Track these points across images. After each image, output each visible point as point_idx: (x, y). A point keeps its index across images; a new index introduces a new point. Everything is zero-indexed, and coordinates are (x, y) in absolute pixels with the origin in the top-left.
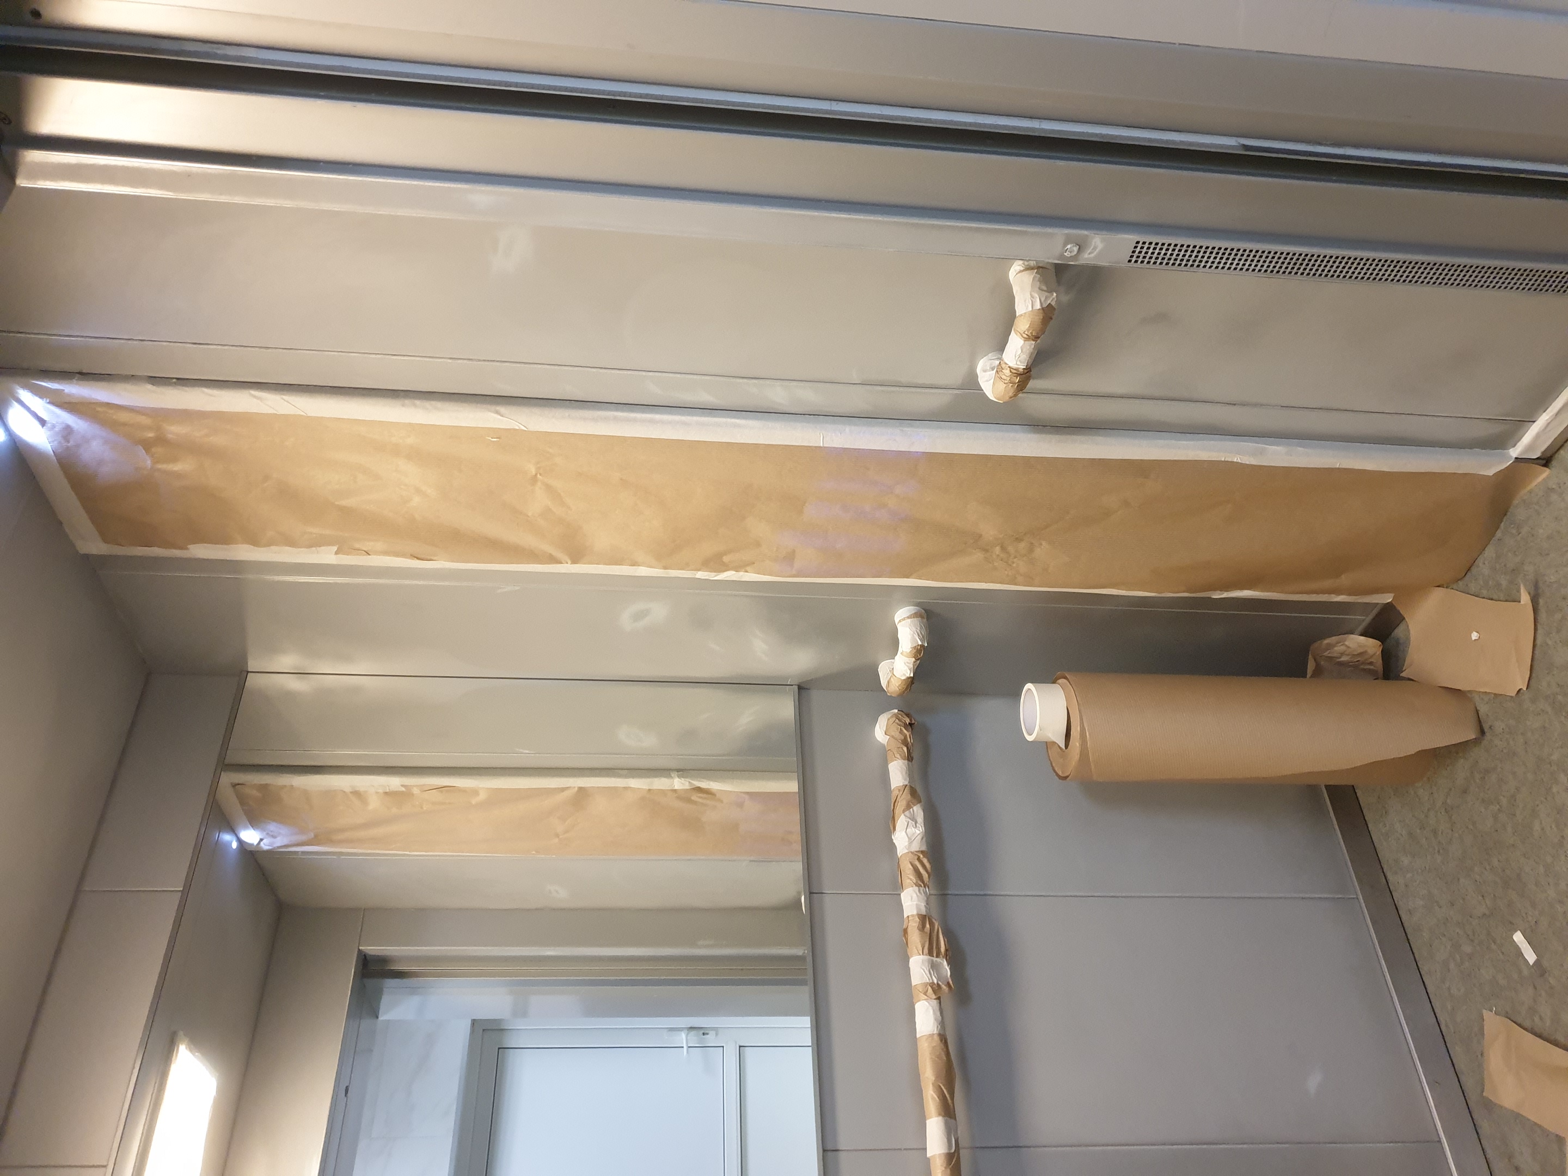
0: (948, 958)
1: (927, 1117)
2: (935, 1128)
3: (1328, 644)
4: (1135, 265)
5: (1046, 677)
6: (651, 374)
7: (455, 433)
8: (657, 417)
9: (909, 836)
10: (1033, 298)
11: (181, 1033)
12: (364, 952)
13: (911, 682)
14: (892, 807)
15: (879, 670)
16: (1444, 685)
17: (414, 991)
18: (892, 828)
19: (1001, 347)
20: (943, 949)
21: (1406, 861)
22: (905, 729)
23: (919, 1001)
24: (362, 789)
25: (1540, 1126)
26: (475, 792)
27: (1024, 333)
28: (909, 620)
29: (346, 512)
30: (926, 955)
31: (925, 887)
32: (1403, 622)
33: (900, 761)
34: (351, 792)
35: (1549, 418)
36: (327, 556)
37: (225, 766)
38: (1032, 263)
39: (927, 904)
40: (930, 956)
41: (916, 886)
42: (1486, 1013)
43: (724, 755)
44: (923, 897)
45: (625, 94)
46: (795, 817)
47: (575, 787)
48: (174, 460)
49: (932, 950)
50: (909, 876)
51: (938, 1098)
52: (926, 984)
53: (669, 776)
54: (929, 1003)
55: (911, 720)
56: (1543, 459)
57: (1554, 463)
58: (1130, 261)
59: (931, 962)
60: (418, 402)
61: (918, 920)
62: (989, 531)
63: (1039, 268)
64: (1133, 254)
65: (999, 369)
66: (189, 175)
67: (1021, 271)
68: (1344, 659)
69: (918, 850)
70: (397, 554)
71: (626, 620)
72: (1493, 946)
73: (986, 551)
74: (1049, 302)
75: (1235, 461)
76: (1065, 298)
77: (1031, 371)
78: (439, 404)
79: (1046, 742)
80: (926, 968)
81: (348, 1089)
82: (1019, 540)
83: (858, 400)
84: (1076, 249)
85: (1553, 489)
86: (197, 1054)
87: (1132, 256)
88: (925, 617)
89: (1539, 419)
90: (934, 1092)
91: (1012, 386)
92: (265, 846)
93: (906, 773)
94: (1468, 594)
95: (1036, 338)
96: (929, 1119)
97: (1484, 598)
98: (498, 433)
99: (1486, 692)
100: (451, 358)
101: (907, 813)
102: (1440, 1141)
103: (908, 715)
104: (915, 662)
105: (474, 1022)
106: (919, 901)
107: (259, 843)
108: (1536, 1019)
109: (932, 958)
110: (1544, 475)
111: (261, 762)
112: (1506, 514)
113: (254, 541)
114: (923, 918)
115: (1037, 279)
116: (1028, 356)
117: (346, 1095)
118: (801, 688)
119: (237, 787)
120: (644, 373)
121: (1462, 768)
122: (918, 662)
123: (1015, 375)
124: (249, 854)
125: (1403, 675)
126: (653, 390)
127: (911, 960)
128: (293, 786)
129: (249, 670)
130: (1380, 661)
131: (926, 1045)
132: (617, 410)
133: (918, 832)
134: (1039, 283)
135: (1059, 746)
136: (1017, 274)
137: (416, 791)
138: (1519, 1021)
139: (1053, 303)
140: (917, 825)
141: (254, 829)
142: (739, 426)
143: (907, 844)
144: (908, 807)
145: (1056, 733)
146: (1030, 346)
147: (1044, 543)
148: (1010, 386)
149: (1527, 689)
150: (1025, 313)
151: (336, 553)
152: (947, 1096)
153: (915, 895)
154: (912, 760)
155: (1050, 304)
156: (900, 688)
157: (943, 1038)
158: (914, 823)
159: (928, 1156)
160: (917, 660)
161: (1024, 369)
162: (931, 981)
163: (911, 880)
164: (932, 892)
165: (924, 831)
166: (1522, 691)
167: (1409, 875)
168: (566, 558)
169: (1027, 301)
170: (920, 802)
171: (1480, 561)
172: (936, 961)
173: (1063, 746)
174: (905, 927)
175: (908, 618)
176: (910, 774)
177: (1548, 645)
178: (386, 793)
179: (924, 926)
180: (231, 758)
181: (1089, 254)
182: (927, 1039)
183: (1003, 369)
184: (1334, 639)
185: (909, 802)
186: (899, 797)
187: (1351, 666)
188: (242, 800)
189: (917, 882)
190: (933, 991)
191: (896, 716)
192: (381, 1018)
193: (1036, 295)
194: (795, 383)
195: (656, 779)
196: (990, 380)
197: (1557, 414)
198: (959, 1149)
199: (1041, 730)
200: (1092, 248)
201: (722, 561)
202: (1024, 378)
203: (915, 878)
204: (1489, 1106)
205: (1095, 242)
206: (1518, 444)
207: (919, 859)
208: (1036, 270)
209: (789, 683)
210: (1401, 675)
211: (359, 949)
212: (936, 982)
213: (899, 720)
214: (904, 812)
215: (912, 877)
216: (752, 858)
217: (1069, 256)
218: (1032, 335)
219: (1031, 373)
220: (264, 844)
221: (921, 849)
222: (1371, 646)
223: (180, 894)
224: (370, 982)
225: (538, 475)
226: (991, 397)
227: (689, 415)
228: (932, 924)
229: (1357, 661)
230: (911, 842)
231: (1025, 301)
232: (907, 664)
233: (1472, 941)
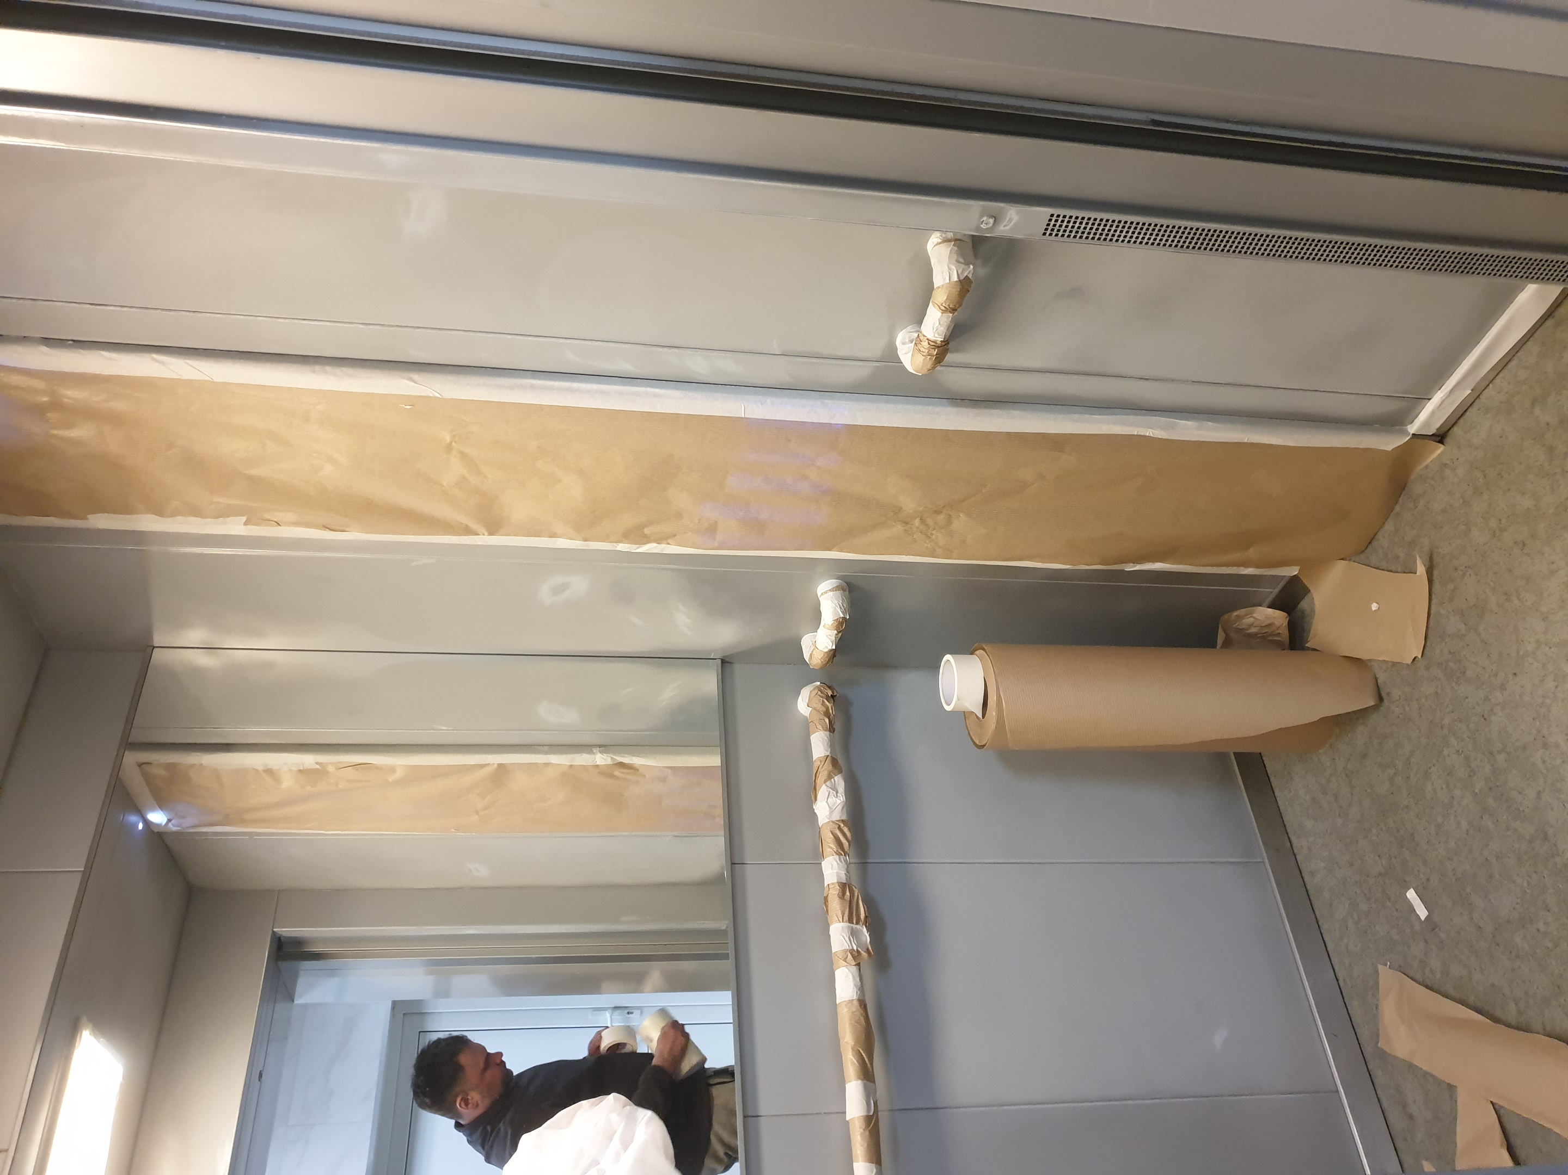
0: (867, 925)
1: (846, 1081)
2: (854, 1091)
3: (1238, 616)
4: (1050, 238)
5: (964, 648)
6: (568, 341)
7: (367, 400)
8: (575, 385)
9: (830, 806)
10: (950, 270)
11: (84, 1019)
12: (278, 934)
13: (833, 654)
14: (814, 778)
15: (801, 643)
16: (1345, 655)
17: (332, 972)
18: (813, 798)
19: (919, 321)
20: (862, 916)
21: (1309, 824)
22: (828, 701)
23: (839, 967)
24: (275, 768)
25: (1432, 1076)
26: (392, 769)
27: (942, 305)
28: (831, 593)
29: (255, 483)
30: (846, 922)
31: (845, 855)
32: (1309, 595)
33: (821, 732)
34: (264, 771)
35: (1443, 396)
36: (236, 527)
37: (129, 744)
38: (950, 235)
39: (848, 872)
40: (849, 923)
41: (837, 854)
42: (1380, 967)
43: (646, 730)
44: (844, 865)
45: (539, 53)
46: (716, 788)
47: (494, 764)
48: (70, 426)
49: (852, 917)
50: (829, 845)
51: (857, 1061)
52: (845, 951)
53: (591, 752)
54: (848, 969)
55: (833, 693)
56: (1439, 436)
57: (1448, 440)
58: (1044, 234)
59: (850, 928)
60: (328, 368)
61: (839, 888)
62: (909, 504)
63: (956, 240)
64: (1047, 227)
65: (918, 342)
66: (82, 126)
67: (940, 243)
68: (1253, 630)
69: (838, 819)
70: (308, 525)
71: (544, 593)
72: (1388, 904)
73: (907, 523)
74: (965, 274)
75: (1147, 435)
76: (982, 272)
77: (948, 343)
78: (350, 371)
79: (964, 712)
80: (846, 935)
81: (262, 1074)
82: (938, 512)
83: (780, 371)
84: (991, 221)
85: (1447, 464)
86: (102, 1040)
87: (1046, 229)
88: (847, 590)
89: (1435, 396)
90: (854, 1057)
91: (930, 358)
92: (173, 828)
93: (828, 744)
94: (1369, 566)
95: (953, 310)
96: (848, 1082)
97: (1383, 570)
98: (412, 400)
99: (1384, 660)
100: (362, 324)
101: (828, 783)
102: (1337, 1091)
103: (830, 687)
104: (837, 635)
105: (395, 1004)
106: (839, 869)
107: (167, 823)
108: (1427, 972)
109: (852, 925)
110: (1439, 451)
111: (169, 740)
112: (1404, 489)
113: (159, 511)
114: (843, 886)
115: (954, 251)
116: (946, 329)
117: (259, 1080)
118: (724, 662)
119: (143, 766)
120: (561, 341)
121: (1361, 734)
122: (840, 634)
123: (934, 347)
124: (156, 836)
125: (1307, 645)
126: (571, 358)
127: (831, 928)
128: (202, 764)
129: (155, 645)
130: (1287, 633)
131: (846, 1010)
132: (533, 378)
133: (839, 802)
134: (956, 255)
135: (976, 715)
136: (934, 246)
137: (331, 769)
138: (1411, 974)
139: (970, 276)
140: (838, 794)
141: (162, 811)
142: (659, 396)
143: (828, 813)
144: (830, 777)
145: (973, 703)
146: (947, 319)
147: (961, 515)
148: (928, 358)
149: (1422, 656)
150: (943, 285)
151: (246, 524)
152: (866, 1059)
153: (836, 863)
154: (834, 731)
155: (967, 276)
156: (822, 660)
157: (862, 1004)
158: (835, 793)
159: (847, 1119)
160: (839, 632)
161: (941, 341)
162: (851, 948)
163: (832, 848)
164: (853, 860)
165: (845, 800)
166: (1417, 659)
167: (1311, 839)
168: (480, 529)
169: (944, 273)
170: (840, 772)
171: (1380, 535)
172: (856, 928)
173: (981, 717)
174: (825, 895)
175: (830, 590)
176: (832, 745)
177: (1440, 614)
178: (300, 771)
179: (844, 893)
180: (136, 736)
181: (1005, 226)
182: (846, 1005)
183: (921, 341)
184: (1242, 612)
185: (830, 772)
186: (820, 768)
187: (1259, 637)
188: (149, 780)
189: (837, 851)
190: (853, 957)
191: (818, 688)
192: (298, 1001)
193: (953, 267)
194: (715, 353)
195: (577, 755)
196: (909, 352)
197: (1451, 391)
198: (878, 1112)
199: (958, 700)
200: (1008, 219)
201: (644, 533)
202: (942, 350)
203: (836, 846)
204: (1383, 1056)
205: (1011, 214)
206: (1416, 421)
207: (839, 828)
208: (953, 243)
209: (712, 657)
210: (1306, 645)
211: (273, 932)
212: (855, 948)
213: (821, 692)
214: (825, 782)
215: (832, 846)
216: (676, 833)
217: (984, 228)
218: (949, 307)
219: (949, 346)
220: (172, 825)
221: (842, 818)
222: (1278, 618)
223: (79, 876)
224: (284, 965)
225: (453, 443)
226: (910, 369)
227: (608, 384)
228: (852, 892)
229: (1265, 633)
230: (831, 812)
231: (943, 273)
232: (829, 637)
233: (1369, 899)
